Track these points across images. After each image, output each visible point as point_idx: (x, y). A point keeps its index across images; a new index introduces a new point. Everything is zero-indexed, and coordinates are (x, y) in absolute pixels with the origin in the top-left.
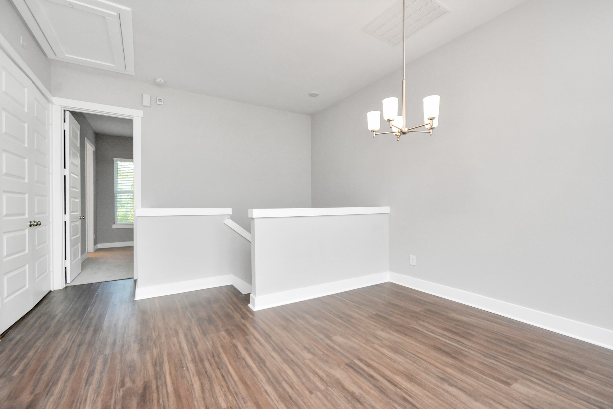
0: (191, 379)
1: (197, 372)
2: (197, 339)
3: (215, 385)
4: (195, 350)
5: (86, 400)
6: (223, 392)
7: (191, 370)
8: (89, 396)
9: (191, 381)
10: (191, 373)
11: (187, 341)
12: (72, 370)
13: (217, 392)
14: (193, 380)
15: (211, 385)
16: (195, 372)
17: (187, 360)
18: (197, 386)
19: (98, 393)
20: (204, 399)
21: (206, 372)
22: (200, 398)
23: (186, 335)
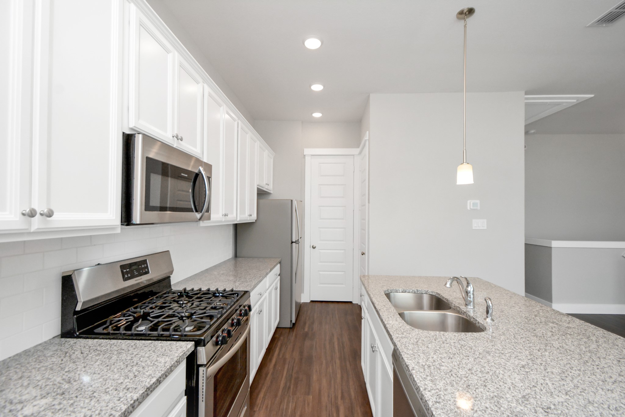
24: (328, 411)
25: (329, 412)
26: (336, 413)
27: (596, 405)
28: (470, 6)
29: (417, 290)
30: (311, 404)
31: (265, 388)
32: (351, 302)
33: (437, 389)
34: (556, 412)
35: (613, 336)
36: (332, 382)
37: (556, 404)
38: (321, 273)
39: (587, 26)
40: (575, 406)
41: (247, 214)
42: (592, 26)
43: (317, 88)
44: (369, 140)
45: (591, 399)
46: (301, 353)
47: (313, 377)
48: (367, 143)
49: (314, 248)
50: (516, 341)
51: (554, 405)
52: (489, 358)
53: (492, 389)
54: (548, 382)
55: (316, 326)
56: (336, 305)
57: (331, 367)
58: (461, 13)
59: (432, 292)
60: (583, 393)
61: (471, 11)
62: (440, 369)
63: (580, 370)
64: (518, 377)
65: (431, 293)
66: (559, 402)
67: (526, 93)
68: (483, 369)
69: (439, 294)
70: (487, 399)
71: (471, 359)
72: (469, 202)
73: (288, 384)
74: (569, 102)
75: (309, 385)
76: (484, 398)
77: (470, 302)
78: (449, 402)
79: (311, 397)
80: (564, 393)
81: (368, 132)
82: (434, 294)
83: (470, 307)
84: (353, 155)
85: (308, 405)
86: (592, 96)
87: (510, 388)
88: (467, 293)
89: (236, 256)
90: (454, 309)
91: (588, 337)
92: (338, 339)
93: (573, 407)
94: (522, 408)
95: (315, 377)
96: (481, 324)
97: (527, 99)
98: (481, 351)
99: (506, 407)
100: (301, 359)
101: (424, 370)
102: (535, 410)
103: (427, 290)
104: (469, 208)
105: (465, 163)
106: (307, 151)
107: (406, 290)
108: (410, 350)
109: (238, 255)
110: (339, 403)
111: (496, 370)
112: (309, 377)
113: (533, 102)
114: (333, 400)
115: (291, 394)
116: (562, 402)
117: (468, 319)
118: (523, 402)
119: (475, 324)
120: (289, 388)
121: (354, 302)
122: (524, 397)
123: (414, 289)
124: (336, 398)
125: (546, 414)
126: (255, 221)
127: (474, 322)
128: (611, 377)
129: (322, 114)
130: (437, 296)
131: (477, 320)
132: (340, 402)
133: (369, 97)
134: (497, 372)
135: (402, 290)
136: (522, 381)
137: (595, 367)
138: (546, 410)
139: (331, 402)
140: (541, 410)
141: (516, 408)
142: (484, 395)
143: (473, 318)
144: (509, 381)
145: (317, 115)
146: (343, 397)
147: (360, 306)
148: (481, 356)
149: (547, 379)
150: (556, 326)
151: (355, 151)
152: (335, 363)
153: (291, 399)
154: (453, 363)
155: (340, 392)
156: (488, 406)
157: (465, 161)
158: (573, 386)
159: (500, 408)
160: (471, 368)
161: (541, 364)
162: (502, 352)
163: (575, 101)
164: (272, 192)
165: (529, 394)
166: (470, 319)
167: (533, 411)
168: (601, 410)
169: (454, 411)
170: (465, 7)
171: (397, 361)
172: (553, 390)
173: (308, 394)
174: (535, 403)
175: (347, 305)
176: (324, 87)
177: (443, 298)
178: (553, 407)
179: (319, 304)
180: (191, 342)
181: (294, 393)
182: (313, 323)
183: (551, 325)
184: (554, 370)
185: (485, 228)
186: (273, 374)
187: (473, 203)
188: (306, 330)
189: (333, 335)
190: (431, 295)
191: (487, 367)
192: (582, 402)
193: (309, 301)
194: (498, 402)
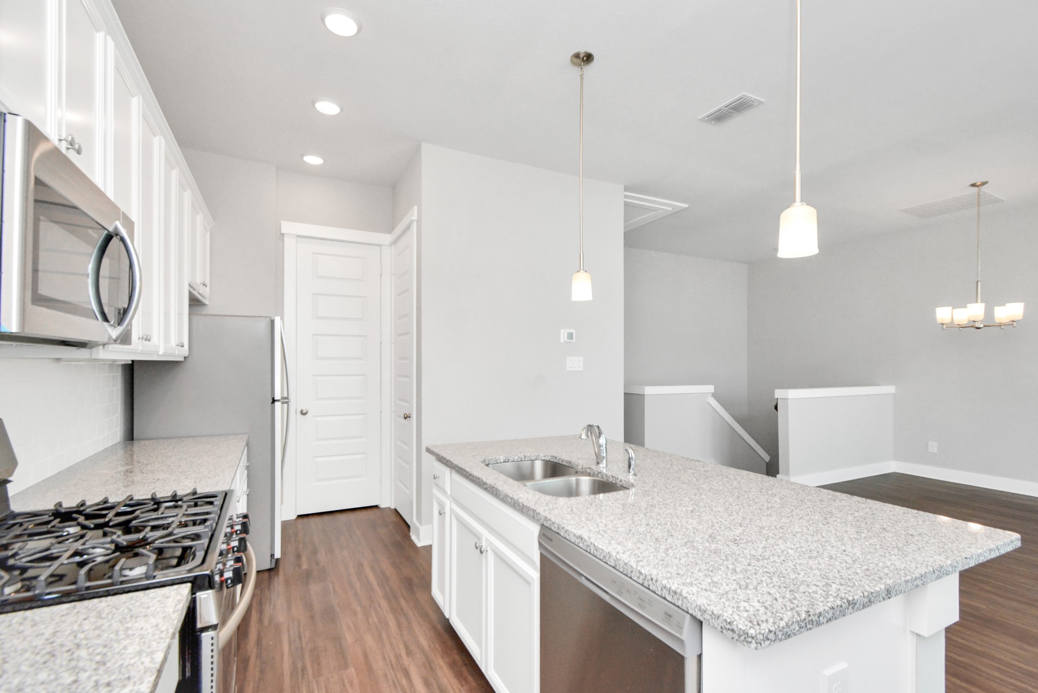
24: (391, 681)
25: (393, 681)
26: (406, 679)
27: (766, 529)
28: (590, 51)
29: (524, 456)
30: (356, 681)
31: (252, 685)
32: (376, 507)
33: (629, 550)
34: (743, 542)
35: (745, 473)
36: (384, 635)
37: (739, 535)
38: (318, 459)
39: (699, 118)
40: (754, 534)
41: (173, 342)
42: (702, 120)
43: (328, 108)
44: (419, 221)
45: (761, 526)
46: (309, 606)
47: (346, 640)
48: (415, 224)
49: (303, 413)
50: (670, 491)
51: (738, 536)
52: (657, 510)
53: (680, 537)
54: (720, 519)
55: (322, 557)
56: (351, 515)
57: (373, 615)
58: (577, 56)
59: (545, 456)
60: (752, 522)
61: (589, 58)
62: (617, 531)
63: (738, 505)
64: (694, 522)
65: (543, 458)
66: (740, 534)
67: (626, 189)
68: (659, 522)
69: (556, 458)
70: (681, 546)
71: (642, 516)
72: (562, 331)
73: (300, 665)
74: (666, 209)
75: (342, 653)
76: (679, 545)
77: (604, 457)
78: (650, 558)
79: (353, 670)
80: (738, 525)
81: (416, 207)
82: (547, 458)
83: (603, 465)
84: (380, 245)
85: (351, 683)
86: (687, 206)
87: (694, 533)
88: (600, 446)
89: (130, 435)
90: (583, 472)
91: (727, 477)
92: (372, 568)
93: (752, 535)
94: (716, 545)
95: (349, 638)
96: (625, 481)
97: (626, 197)
98: (645, 506)
99: (702, 548)
100: (312, 617)
101: (603, 536)
102: (727, 544)
103: (537, 454)
104: (562, 341)
105: (582, 271)
106: (287, 227)
107: (509, 458)
108: (570, 520)
109: (136, 434)
110: (406, 663)
111: (671, 520)
112: (337, 640)
113: (633, 203)
114: (394, 662)
115: (311, 678)
116: (742, 533)
117: (605, 480)
118: (713, 541)
119: (616, 484)
120: (304, 669)
121: (382, 506)
122: (710, 536)
123: (519, 455)
124: (398, 657)
125: (736, 545)
126: (183, 360)
127: (614, 482)
128: (763, 505)
129: (325, 160)
130: (552, 460)
131: (618, 478)
132: (406, 660)
133: (419, 147)
134: (673, 521)
135: (504, 458)
136: (699, 523)
137: (748, 500)
138: (735, 542)
139: (391, 665)
140: (731, 543)
141: (711, 547)
142: (677, 544)
143: (613, 477)
144: (689, 527)
145: (314, 160)
146: (409, 653)
147: (396, 510)
148: (648, 511)
149: (718, 517)
150: (695, 471)
151: (386, 238)
152: (380, 606)
153: (314, 684)
154: (627, 522)
155: (402, 646)
156: (687, 552)
157: (582, 269)
158: (741, 518)
159: (698, 551)
160: (647, 523)
161: (705, 506)
162: (665, 503)
163: (671, 209)
164: (207, 302)
165: (713, 533)
166: (608, 480)
167: (726, 545)
168: (772, 531)
169: (661, 564)
170: (582, 50)
171: (551, 540)
172: (729, 525)
173: (346, 666)
174: (723, 539)
175: (369, 512)
176: (342, 110)
177: (563, 461)
178: (738, 538)
179: (318, 519)
180: (184, 585)
181: (318, 674)
182: (315, 552)
183: (690, 471)
184: (719, 509)
185: (582, 369)
186: (259, 656)
187: (567, 333)
188: (305, 566)
189: (361, 565)
190: (543, 460)
191: (662, 520)
192: (756, 529)
193: (294, 517)
194: (693, 546)
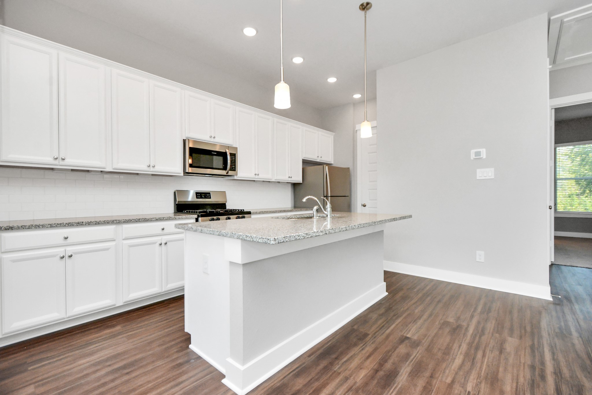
0: (457, 354)
1: (465, 353)
2: (487, 332)
3: (473, 372)
4: (477, 338)
5: (410, 331)
6: (476, 381)
7: (462, 349)
8: (412, 330)
9: (456, 356)
10: (460, 351)
11: (477, 327)
12: (430, 315)
13: (472, 377)
14: (458, 356)
15: (471, 369)
16: (463, 352)
17: (465, 340)
18: (458, 361)
19: (418, 331)
20: (456, 373)
21: (474, 359)
22: (454, 370)
23: (479, 323)
